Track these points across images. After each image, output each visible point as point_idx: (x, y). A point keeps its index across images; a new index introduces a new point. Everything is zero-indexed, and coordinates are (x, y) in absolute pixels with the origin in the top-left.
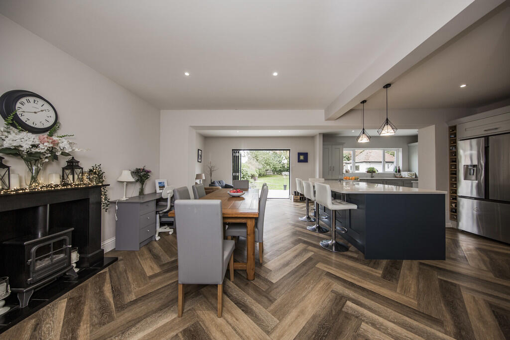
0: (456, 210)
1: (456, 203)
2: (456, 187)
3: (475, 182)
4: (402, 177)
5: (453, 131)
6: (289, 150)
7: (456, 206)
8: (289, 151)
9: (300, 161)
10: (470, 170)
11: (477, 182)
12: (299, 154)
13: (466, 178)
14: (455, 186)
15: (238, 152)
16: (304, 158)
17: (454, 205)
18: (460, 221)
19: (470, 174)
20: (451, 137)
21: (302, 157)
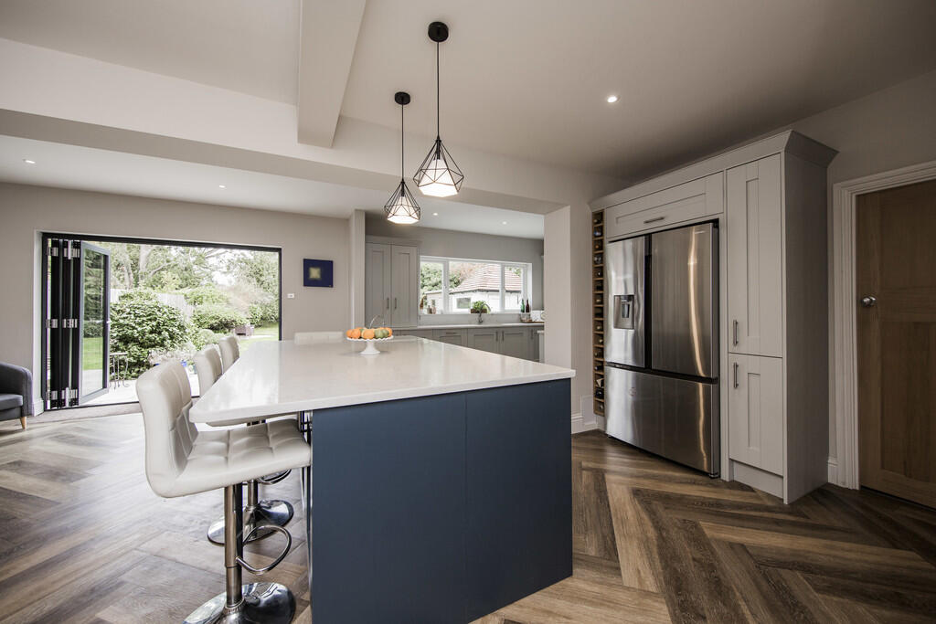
0: (602, 391)
1: (602, 376)
2: (602, 343)
3: (631, 332)
4: (531, 322)
5: (598, 222)
6: (279, 250)
7: (603, 383)
8: (277, 254)
9: (308, 282)
10: (623, 305)
11: (633, 331)
12: (308, 264)
13: (617, 326)
14: (601, 341)
15: (77, 246)
16: (322, 274)
17: (599, 381)
18: (608, 416)
19: (623, 316)
20: (596, 236)
21: (315, 273)
